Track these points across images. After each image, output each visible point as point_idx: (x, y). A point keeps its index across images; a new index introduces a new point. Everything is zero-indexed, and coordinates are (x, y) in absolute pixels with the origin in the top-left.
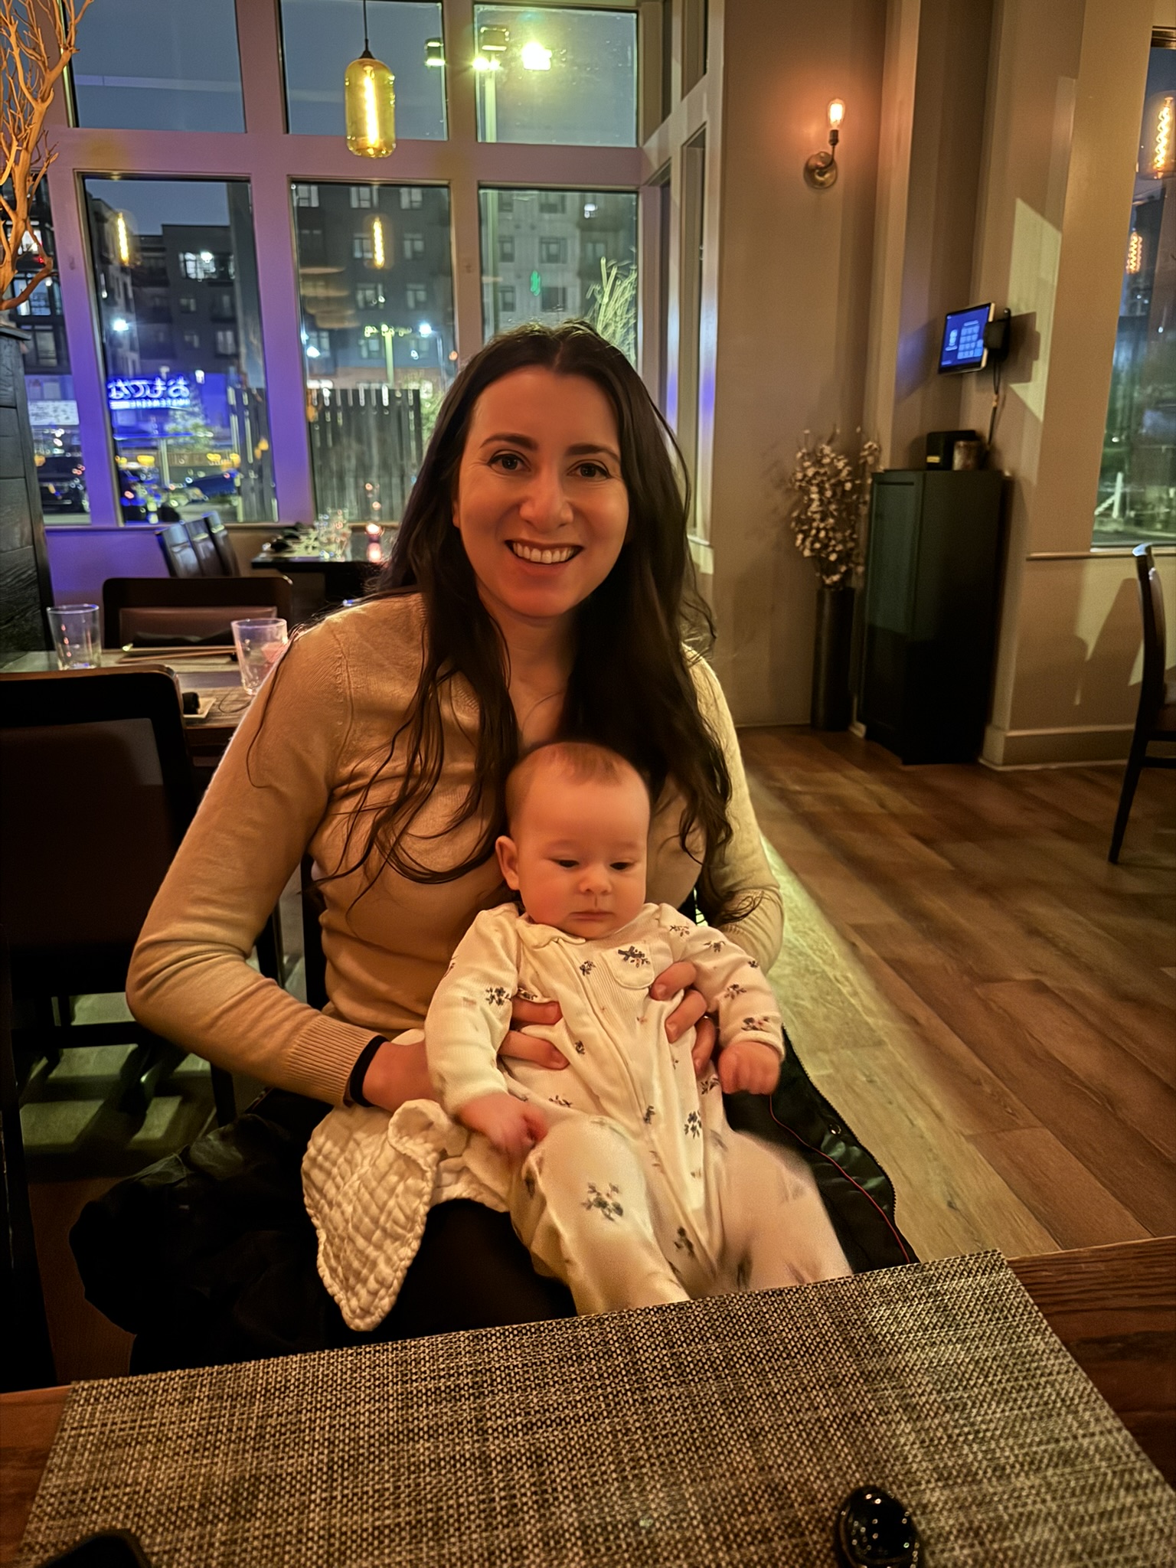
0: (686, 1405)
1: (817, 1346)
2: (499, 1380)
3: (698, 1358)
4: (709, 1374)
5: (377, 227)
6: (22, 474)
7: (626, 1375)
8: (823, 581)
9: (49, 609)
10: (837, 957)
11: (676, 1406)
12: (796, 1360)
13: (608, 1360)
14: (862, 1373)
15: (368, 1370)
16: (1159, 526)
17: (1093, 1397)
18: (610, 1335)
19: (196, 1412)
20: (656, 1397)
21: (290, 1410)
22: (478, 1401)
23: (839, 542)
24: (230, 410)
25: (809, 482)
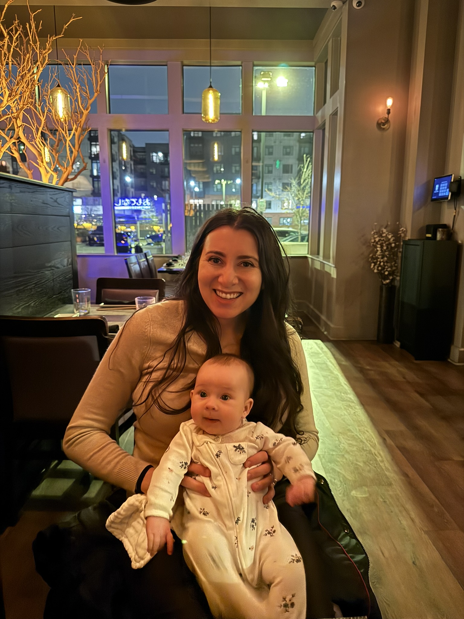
5: (216, 146)
6: (69, 239)
8: (382, 282)
9: (73, 290)
10: (377, 444)
23: (389, 267)
24: (163, 210)
25: (377, 243)
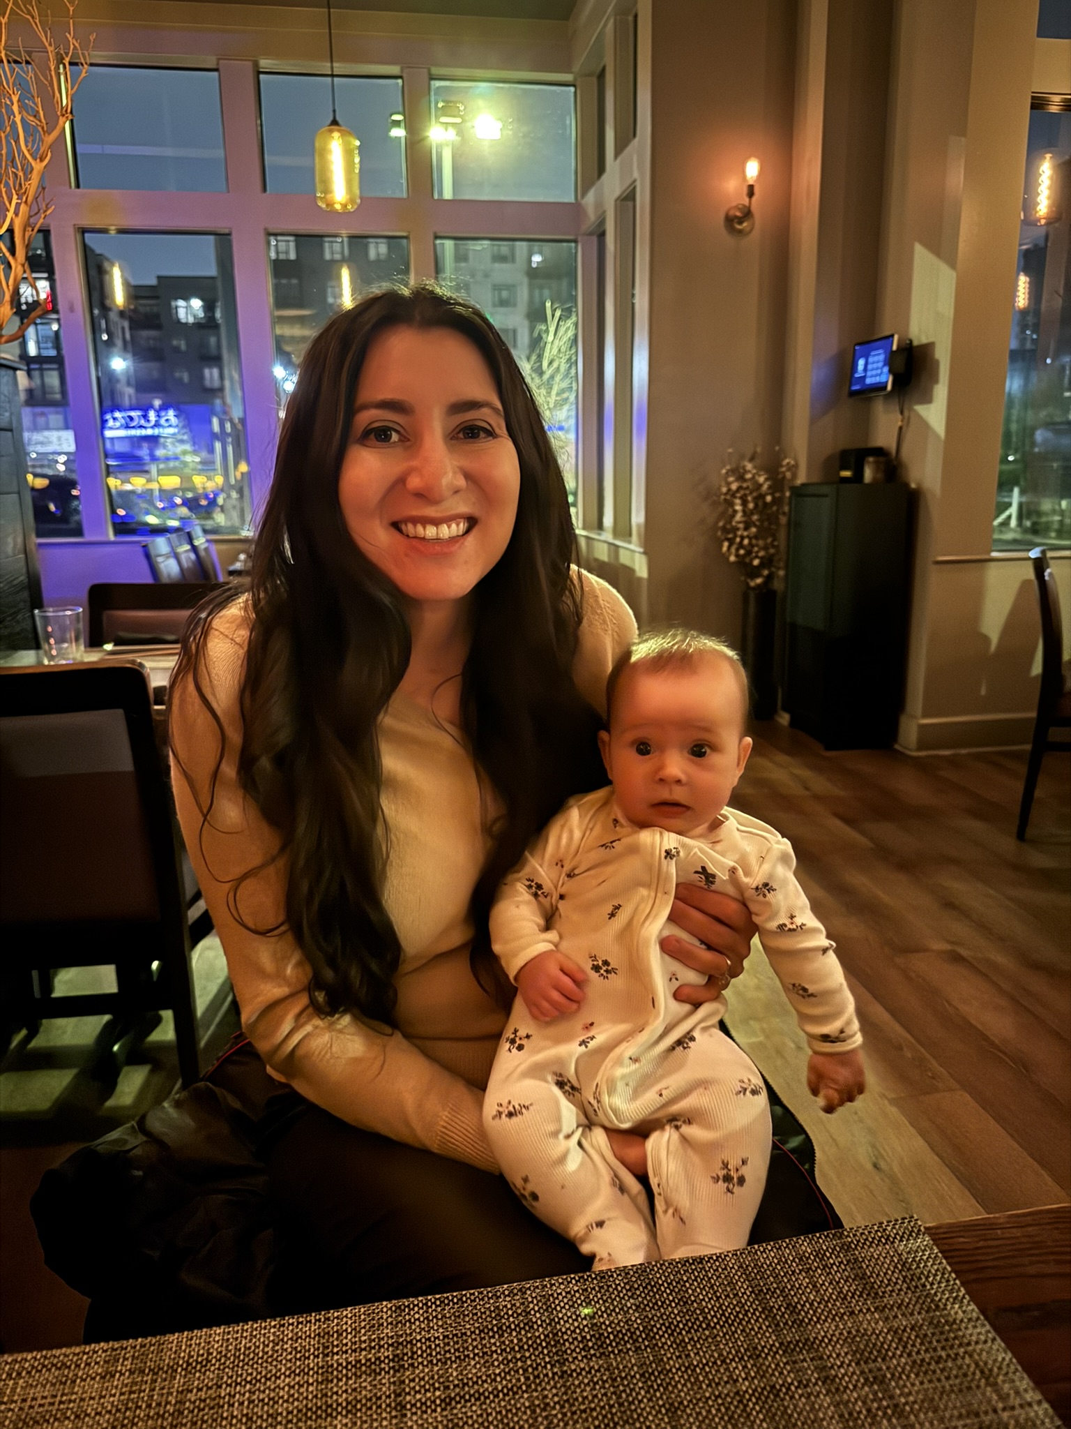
0: (605, 1378)
1: (737, 1316)
2: (419, 1352)
3: (618, 1328)
4: (629, 1346)
5: (345, 274)
6: (15, 491)
7: (546, 1347)
8: (748, 584)
9: (36, 611)
11: (595, 1379)
12: (715, 1331)
13: (529, 1331)
14: (781, 1344)
15: (290, 1342)
16: (1053, 534)
17: (1012, 1367)
18: (531, 1306)
19: (116, 1387)
20: (575, 1370)
21: (210, 1384)
22: (398, 1375)
23: (761, 549)
24: (215, 436)
25: (734, 496)
